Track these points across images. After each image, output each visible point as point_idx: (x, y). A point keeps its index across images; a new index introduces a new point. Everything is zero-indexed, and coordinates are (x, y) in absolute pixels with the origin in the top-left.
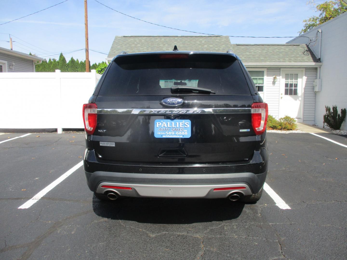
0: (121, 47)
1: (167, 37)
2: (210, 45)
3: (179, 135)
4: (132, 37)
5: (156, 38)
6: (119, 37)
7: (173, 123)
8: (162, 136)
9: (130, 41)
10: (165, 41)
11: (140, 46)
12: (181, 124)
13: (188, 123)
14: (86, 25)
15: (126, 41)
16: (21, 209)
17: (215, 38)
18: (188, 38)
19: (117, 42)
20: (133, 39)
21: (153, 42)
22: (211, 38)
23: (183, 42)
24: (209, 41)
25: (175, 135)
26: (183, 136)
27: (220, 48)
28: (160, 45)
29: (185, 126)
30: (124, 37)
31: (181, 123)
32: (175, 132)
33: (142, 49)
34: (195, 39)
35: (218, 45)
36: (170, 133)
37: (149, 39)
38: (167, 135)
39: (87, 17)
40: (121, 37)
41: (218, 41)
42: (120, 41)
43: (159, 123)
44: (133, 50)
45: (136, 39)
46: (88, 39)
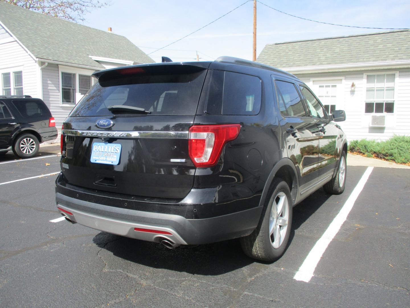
0: (268, 57)
1: (328, 40)
2: (388, 45)
3: (109, 161)
4: (284, 44)
5: (314, 42)
6: (270, 45)
7: (106, 147)
8: (96, 161)
9: (281, 49)
10: (325, 45)
11: (291, 54)
12: (113, 149)
13: (119, 148)
14: (255, 34)
15: (277, 49)
16: (51, 222)
17: (399, 33)
18: (359, 37)
19: (266, 52)
20: (285, 47)
21: (309, 48)
22: (393, 34)
23: (349, 44)
24: (388, 38)
25: (106, 160)
26: (112, 162)
27: (402, 48)
28: (317, 51)
29: (116, 152)
30: (275, 44)
31: (113, 147)
32: (106, 157)
33: (293, 57)
34: (368, 39)
35: (401, 44)
36: (102, 158)
37: (305, 45)
38: (100, 160)
39: (256, 25)
40: (273, 45)
41: (403, 37)
42: (270, 50)
43: (96, 147)
44: (281, 60)
45: (290, 45)
46: (255, 50)
